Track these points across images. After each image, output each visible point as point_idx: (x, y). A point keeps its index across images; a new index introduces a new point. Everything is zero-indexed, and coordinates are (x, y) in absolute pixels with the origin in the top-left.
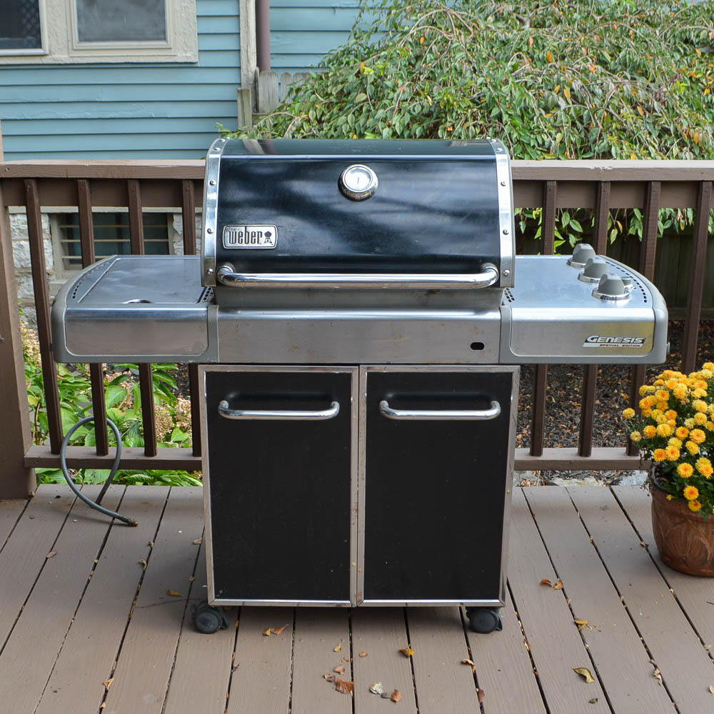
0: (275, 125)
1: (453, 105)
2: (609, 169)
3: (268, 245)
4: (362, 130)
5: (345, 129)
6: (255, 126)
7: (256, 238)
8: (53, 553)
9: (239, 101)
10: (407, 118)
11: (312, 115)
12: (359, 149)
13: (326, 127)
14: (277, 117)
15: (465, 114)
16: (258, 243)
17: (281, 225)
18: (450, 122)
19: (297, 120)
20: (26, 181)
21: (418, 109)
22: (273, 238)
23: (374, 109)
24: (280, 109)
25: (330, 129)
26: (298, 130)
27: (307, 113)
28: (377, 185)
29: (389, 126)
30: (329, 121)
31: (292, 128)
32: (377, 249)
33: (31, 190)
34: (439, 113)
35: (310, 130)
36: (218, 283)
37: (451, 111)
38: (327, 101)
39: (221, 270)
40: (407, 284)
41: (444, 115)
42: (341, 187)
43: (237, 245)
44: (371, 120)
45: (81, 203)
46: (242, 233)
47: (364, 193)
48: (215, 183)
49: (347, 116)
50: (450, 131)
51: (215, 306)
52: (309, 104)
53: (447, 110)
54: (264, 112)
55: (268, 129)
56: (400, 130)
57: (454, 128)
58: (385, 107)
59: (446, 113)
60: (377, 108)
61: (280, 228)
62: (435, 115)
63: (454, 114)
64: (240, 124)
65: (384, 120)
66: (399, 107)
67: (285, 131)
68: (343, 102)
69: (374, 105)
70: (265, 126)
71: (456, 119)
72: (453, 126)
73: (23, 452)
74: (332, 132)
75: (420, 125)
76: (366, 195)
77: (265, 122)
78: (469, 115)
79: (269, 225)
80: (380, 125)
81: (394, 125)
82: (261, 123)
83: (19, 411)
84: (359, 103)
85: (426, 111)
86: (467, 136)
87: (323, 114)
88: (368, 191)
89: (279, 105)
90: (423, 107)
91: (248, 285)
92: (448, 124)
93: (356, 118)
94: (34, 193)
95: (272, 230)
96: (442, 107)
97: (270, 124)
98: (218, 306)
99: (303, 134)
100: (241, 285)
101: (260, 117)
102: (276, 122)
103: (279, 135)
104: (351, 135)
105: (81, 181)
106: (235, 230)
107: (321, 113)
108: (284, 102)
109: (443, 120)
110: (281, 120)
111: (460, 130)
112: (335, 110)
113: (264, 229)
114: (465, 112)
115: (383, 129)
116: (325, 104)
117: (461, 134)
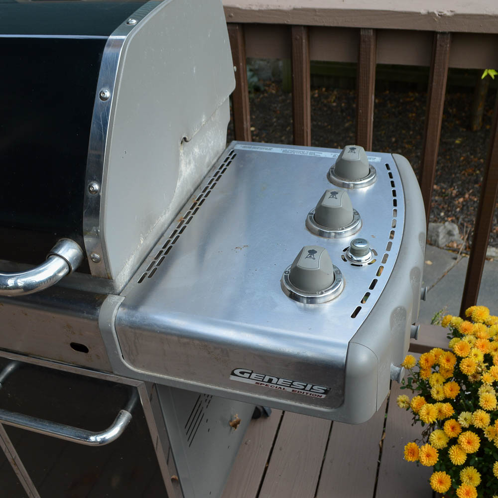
2: (449, 14)
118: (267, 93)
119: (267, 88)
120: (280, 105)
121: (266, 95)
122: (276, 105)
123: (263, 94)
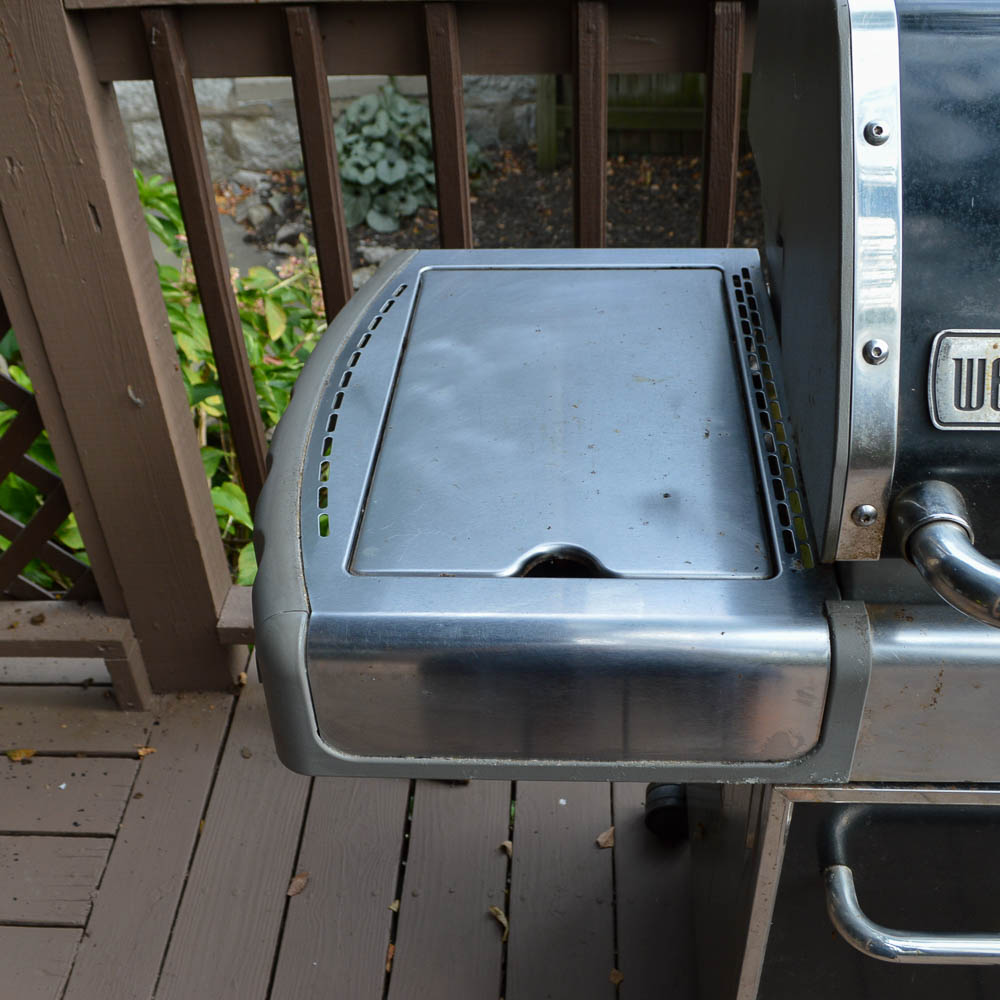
8: (299, 881)
20: (145, 15)
33: (162, 39)
45: (298, 68)
73: (213, 613)
83: (197, 542)
94: (172, 48)
105: (295, 10)
118: (504, 175)
119: (500, 165)
120: (543, 197)
121: (503, 179)
122: (535, 199)
123: (498, 178)
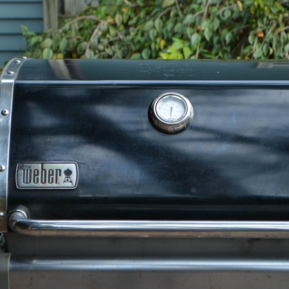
0: (81, 29)
1: (263, 10)
3: (69, 184)
4: (170, 35)
5: (152, 34)
6: (60, 31)
7: (54, 177)
9: (45, 3)
10: (217, 24)
11: (118, 19)
12: (172, 73)
13: (132, 32)
14: (82, 21)
15: (276, 20)
16: (56, 182)
17: (82, 162)
18: (261, 28)
19: (103, 25)
21: (228, 14)
22: (74, 177)
23: (182, 13)
24: (86, 12)
25: (136, 35)
26: (104, 35)
27: (114, 17)
28: (193, 114)
29: (198, 31)
30: (135, 25)
31: (97, 33)
32: (193, 190)
34: (250, 18)
35: (117, 35)
36: (9, 229)
37: (262, 16)
38: (134, 5)
39: (13, 215)
40: (228, 233)
41: (254, 20)
42: (152, 117)
43: (32, 184)
44: (179, 25)
46: (38, 171)
47: (178, 125)
48: (7, 112)
49: (154, 21)
50: (261, 38)
51: (5, 254)
52: (115, 8)
53: (258, 15)
54: (69, 13)
55: (73, 33)
56: (209, 36)
57: (265, 34)
58: (193, 12)
59: (256, 19)
60: (185, 12)
61: (82, 165)
62: (245, 21)
63: (265, 20)
64: (46, 26)
65: (193, 25)
66: (208, 12)
67: (91, 35)
68: (151, 6)
69: (182, 10)
70: (70, 29)
71: (267, 25)
72: (264, 32)
74: (139, 37)
75: (229, 30)
76: (181, 127)
77: (70, 26)
78: (280, 20)
79: (69, 162)
80: (189, 31)
81: (203, 31)
82: (67, 26)
84: (167, 7)
85: (235, 16)
86: (279, 42)
87: (130, 18)
88: (182, 123)
89: (85, 7)
90: (232, 12)
91: (43, 233)
92: (259, 30)
93: (164, 22)
95: (73, 167)
96: (253, 12)
97: (75, 29)
98: (10, 255)
99: (109, 39)
100: (37, 233)
101: (66, 20)
102: (81, 26)
103: (85, 40)
104: (158, 40)
106: (29, 167)
107: (127, 17)
108: (90, 5)
109: (254, 26)
110: (87, 24)
111: (271, 36)
112: (142, 14)
113: (64, 167)
114: (276, 17)
115: (191, 34)
116: (132, 8)
117: (272, 40)
